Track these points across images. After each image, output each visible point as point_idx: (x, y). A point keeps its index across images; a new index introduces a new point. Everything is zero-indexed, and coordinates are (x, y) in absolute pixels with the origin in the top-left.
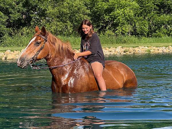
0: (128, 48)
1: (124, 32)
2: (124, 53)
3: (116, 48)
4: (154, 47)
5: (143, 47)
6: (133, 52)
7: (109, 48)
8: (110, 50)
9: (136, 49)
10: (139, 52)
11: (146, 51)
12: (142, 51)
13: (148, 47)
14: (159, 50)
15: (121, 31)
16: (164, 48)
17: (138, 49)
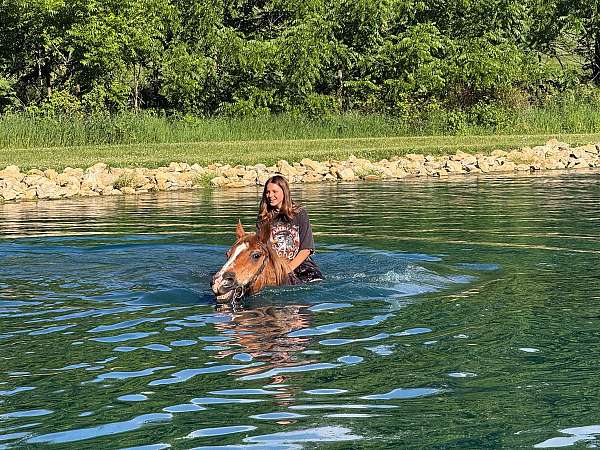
0: (131, 171)
1: (115, 98)
2: (116, 191)
3: (85, 168)
4: (224, 165)
5: (184, 166)
6: (150, 186)
7: (60, 170)
8: (63, 177)
9: (161, 174)
10: (169, 184)
11: (196, 181)
12: (183, 183)
13: (203, 165)
14: (242, 176)
15: (103, 94)
16: (261, 167)
17: (167, 176)
